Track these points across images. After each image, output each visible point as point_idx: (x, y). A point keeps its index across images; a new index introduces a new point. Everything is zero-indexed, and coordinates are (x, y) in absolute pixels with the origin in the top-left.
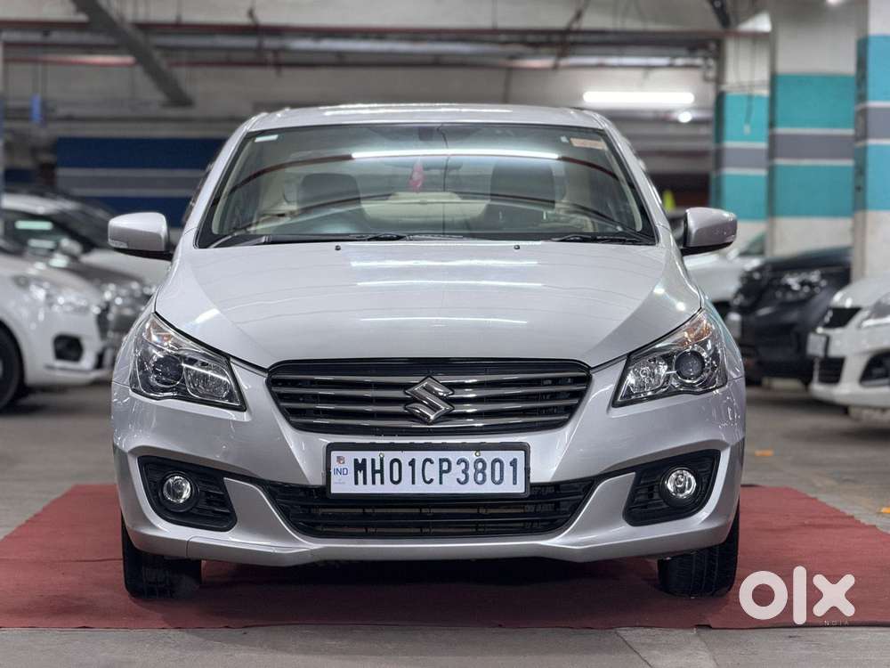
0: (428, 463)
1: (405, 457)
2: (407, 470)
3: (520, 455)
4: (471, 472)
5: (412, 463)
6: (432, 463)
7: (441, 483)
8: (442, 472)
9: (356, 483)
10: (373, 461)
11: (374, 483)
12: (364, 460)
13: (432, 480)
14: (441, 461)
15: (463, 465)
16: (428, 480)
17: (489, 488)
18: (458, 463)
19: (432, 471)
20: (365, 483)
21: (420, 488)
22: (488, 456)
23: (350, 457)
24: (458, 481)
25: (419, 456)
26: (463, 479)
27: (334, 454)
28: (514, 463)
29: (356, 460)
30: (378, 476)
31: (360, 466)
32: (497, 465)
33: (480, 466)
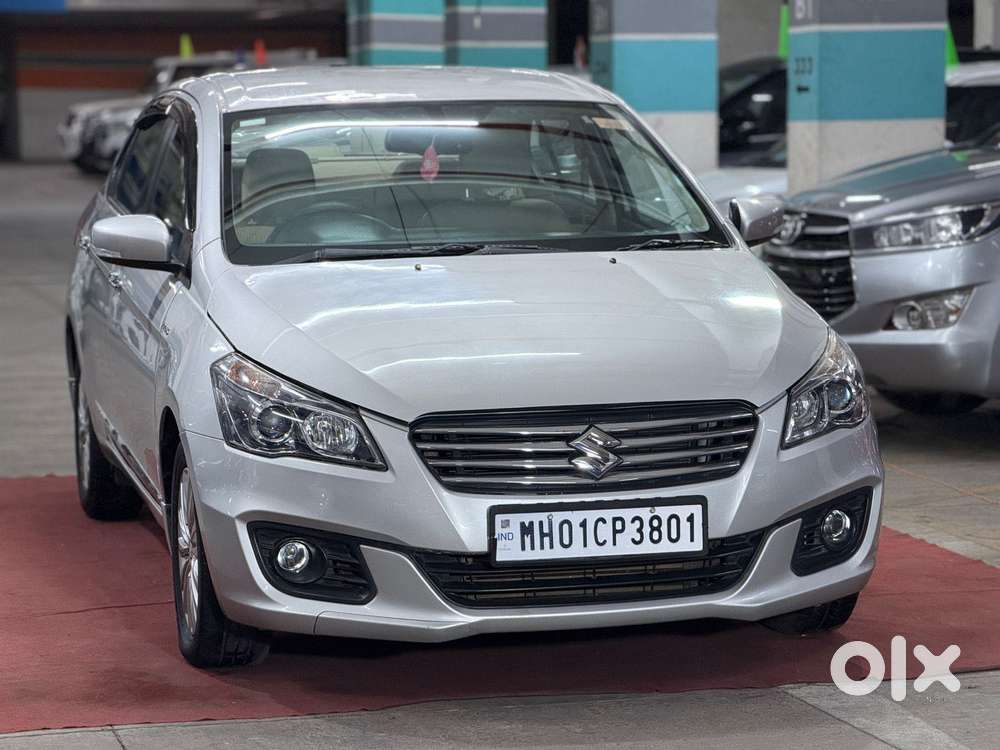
0: (600, 523)
1: (575, 517)
2: (578, 531)
3: (697, 510)
4: (647, 530)
5: (583, 524)
6: (604, 521)
7: (614, 544)
8: (615, 532)
9: (523, 548)
10: (541, 523)
11: (542, 547)
12: (531, 523)
13: (605, 541)
14: (615, 520)
15: (637, 523)
16: (601, 541)
17: (665, 547)
18: (633, 521)
19: (605, 532)
20: (533, 548)
21: (593, 551)
22: (664, 512)
23: (516, 519)
24: (633, 541)
25: (591, 516)
26: (638, 539)
27: (499, 518)
28: (691, 519)
29: (523, 524)
30: (546, 540)
31: (526, 530)
32: (674, 521)
33: (655, 523)
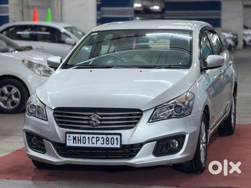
0: (93, 138)
1: (87, 136)
2: (87, 140)
3: (119, 137)
4: (105, 141)
5: (89, 138)
6: (94, 138)
7: (97, 144)
8: (97, 141)
9: (74, 143)
10: (78, 137)
11: (78, 143)
12: (76, 137)
13: (94, 143)
14: (97, 138)
15: (103, 139)
17: (110, 146)
18: (102, 138)
19: (94, 140)
20: (76, 143)
21: (91, 145)
22: (110, 137)
23: (72, 136)
24: (101, 143)
25: (91, 136)
26: (103, 143)
27: (68, 135)
28: (117, 139)
29: (73, 137)
30: (79, 141)
32: (112, 139)
33: (108, 139)
